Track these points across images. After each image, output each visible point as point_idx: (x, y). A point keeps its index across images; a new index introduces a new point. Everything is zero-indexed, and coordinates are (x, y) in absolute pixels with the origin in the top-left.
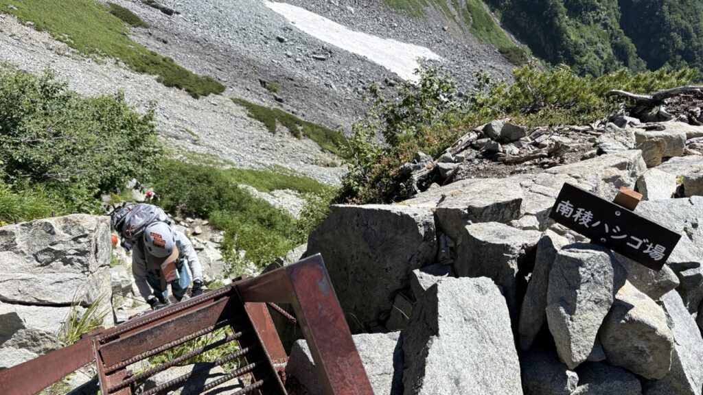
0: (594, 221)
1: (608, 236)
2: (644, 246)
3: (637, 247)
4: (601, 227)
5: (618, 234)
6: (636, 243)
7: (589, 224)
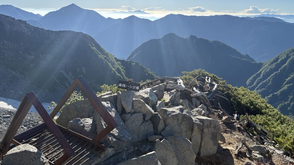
0: (126, 86)
1: (129, 88)
2: (135, 88)
3: (134, 88)
4: (128, 86)
5: (131, 87)
6: (134, 87)
7: (125, 86)
